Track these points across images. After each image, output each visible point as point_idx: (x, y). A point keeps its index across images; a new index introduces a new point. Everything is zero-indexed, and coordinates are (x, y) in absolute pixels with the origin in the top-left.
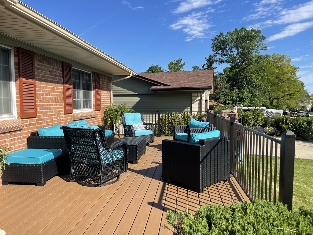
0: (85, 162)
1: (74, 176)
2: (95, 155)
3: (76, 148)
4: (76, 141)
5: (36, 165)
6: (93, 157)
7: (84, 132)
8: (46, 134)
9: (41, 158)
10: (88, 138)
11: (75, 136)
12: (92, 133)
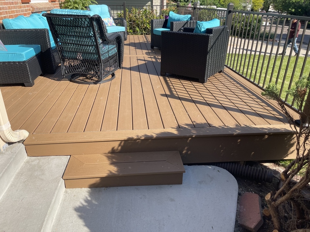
0: (80, 57)
1: (67, 74)
2: (93, 49)
3: (66, 40)
4: (66, 32)
5: (19, 62)
6: (89, 51)
7: (78, 20)
8: (15, 27)
9: (24, 53)
10: (83, 27)
11: (65, 26)
12: (88, 20)
